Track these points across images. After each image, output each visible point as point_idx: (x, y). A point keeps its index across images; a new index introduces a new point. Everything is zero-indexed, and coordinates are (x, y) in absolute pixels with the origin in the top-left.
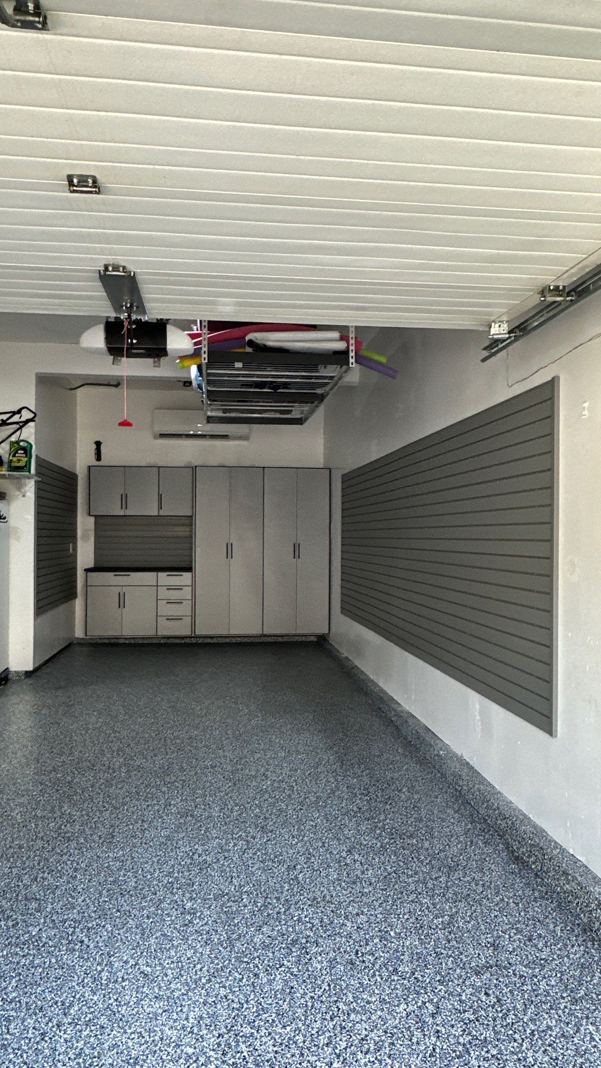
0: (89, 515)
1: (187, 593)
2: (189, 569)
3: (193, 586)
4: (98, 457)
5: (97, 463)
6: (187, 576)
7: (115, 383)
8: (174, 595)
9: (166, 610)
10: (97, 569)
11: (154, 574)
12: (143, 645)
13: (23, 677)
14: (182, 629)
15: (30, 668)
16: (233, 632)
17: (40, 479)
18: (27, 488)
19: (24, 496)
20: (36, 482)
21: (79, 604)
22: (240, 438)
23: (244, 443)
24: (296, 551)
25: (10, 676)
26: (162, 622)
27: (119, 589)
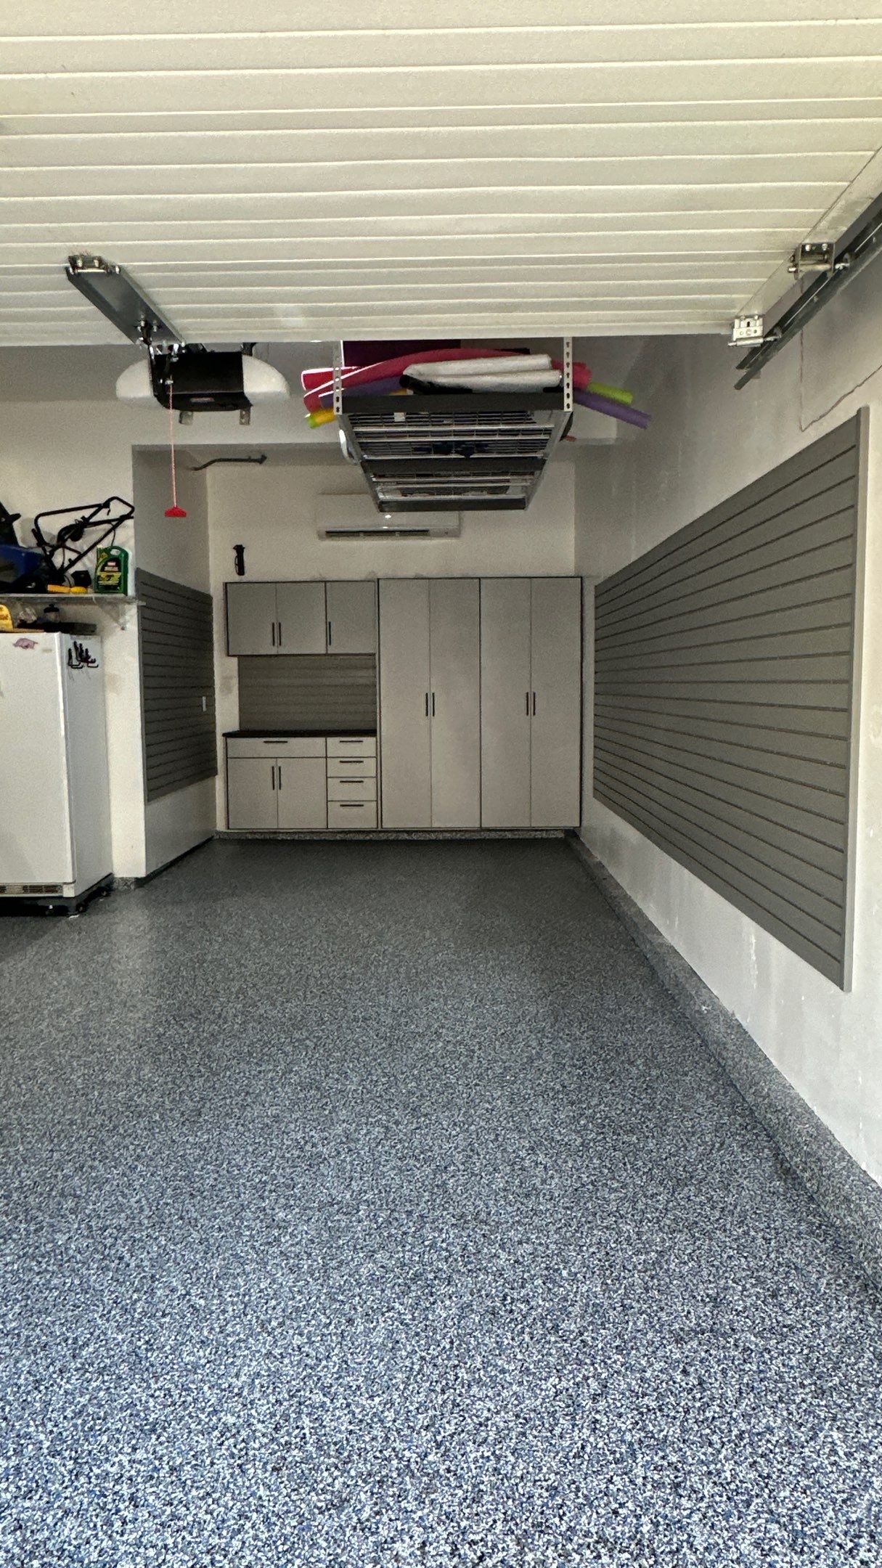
0: (228, 655)
1: (369, 767)
2: (372, 732)
3: (378, 757)
4: (241, 571)
5: (237, 578)
6: (369, 742)
7: (258, 457)
8: (349, 771)
9: (341, 792)
10: (244, 733)
11: (322, 740)
12: (311, 842)
13: (133, 887)
14: (362, 820)
15: (142, 873)
16: (436, 825)
17: (144, 604)
18: (127, 617)
19: (123, 629)
20: (138, 607)
21: (219, 782)
22: (446, 534)
23: (453, 541)
24: (530, 703)
25: (115, 885)
26: (334, 807)
27: (272, 762)
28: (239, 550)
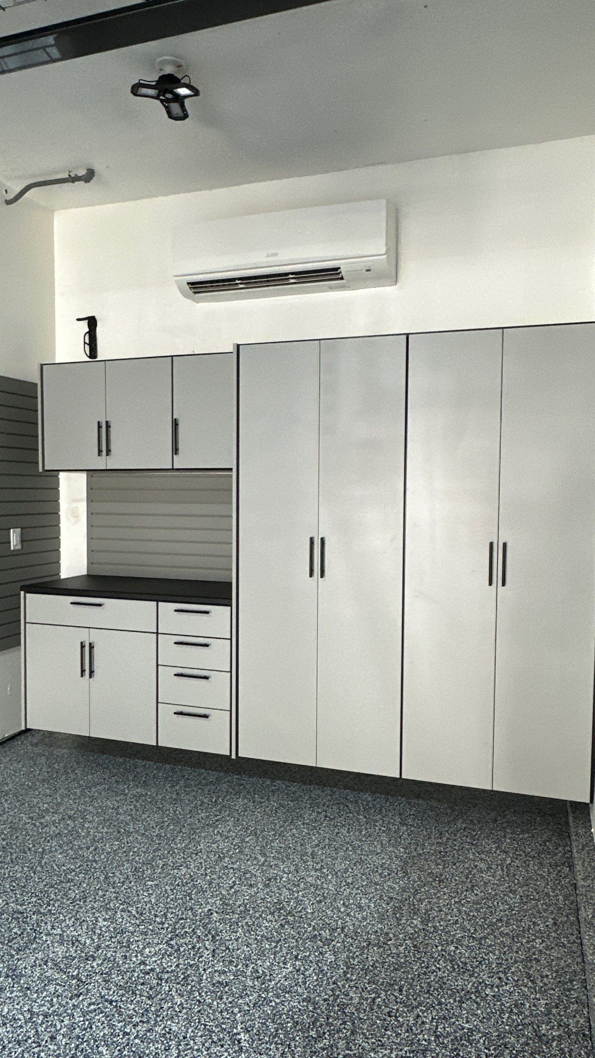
1: (220, 655)
2: (225, 599)
3: (234, 639)
4: (93, 349)
6: (220, 614)
8: (193, 658)
9: (178, 691)
11: (151, 605)
14: (208, 739)
24: (496, 564)
26: (166, 714)
27: (84, 636)
28: (92, 322)
